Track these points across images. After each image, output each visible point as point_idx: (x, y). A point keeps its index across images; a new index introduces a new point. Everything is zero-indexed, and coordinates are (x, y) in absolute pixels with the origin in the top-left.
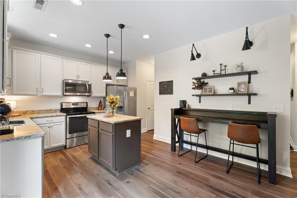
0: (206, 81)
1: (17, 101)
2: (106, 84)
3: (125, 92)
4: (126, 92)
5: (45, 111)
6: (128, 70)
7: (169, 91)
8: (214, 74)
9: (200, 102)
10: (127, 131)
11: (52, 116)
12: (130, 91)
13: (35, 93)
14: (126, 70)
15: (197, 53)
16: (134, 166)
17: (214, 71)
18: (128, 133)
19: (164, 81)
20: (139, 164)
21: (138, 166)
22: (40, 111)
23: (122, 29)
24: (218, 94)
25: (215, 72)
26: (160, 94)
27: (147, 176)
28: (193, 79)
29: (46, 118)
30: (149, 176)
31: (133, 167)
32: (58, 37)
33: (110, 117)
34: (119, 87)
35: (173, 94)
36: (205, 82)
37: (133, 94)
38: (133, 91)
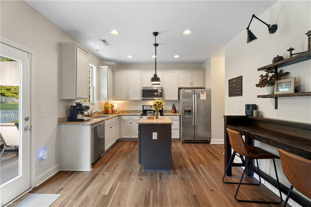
0: (285, 69)
1: (118, 104)
2: (179, 88)
3: (193, 95)
4: (195, 95)
5: (134, 111)
6: (206, 70)
7: (238, 91)
8: (291, 55)
9: (276, 108)
10: (153, 133)
11: (132, 115)
12: (201, 93)
13: (125, 99)
14: (202, 70)
15: (268, 26)
16: (162, 169)
17: (291, 50)
18: (155, 136)
19: (234, 78)
20: (168, 170)
21: (167, 172)
22: (130, 111)
23: (156, 36)
24: (307, 91)
25: (293, 52)
26: (229, 96)
27: (160, 182)
28: (259, 70)
29: (128, 116)
30: (162, 183)
31: (160, 170)
32: (133, 57)
33: (149, 119)
34: (186, 90)
35: (242, 95)
36: (285, 72)
37: (205, 97)
38: (205, 94)
